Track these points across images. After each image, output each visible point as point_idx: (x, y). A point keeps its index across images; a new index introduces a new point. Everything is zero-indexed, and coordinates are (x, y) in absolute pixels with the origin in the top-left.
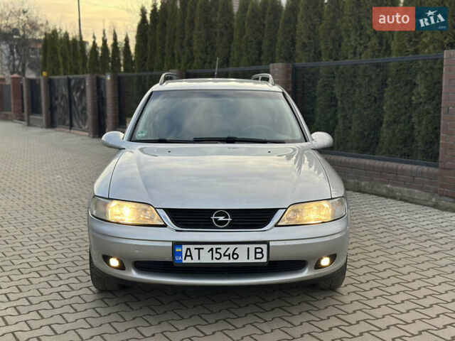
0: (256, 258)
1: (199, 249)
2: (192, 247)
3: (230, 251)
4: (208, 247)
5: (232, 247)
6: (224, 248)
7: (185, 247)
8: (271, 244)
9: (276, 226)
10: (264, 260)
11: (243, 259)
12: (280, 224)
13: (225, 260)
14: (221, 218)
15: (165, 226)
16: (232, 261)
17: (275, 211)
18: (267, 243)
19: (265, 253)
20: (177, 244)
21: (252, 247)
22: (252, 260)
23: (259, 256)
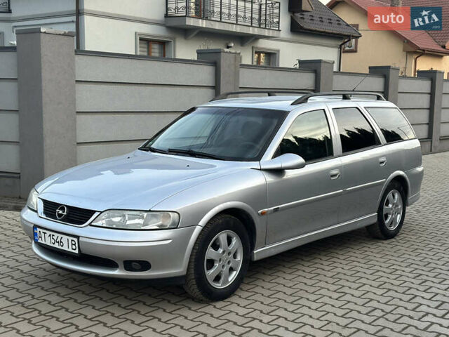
0: (73, 249)
1: (45, 233)
2: (42, 231)
3: (59, 240)
4: (48, 233)
5: (60, 236)
6: (56, 235)
7: (38, 230)
8: (81, 239)
9: (90, 225)
10: (77, 251)
11: (65, 248)
12: (93, 224)
13: (56, 245)
14: (61, 212)
15: (36, 211)
16: (60, 247)
17: (93, 212)
18: (78, 237)
19: (77, 245)
20: (36, 226)
21: (70, 238)
22: (70, 250)
23: (74, 247)
